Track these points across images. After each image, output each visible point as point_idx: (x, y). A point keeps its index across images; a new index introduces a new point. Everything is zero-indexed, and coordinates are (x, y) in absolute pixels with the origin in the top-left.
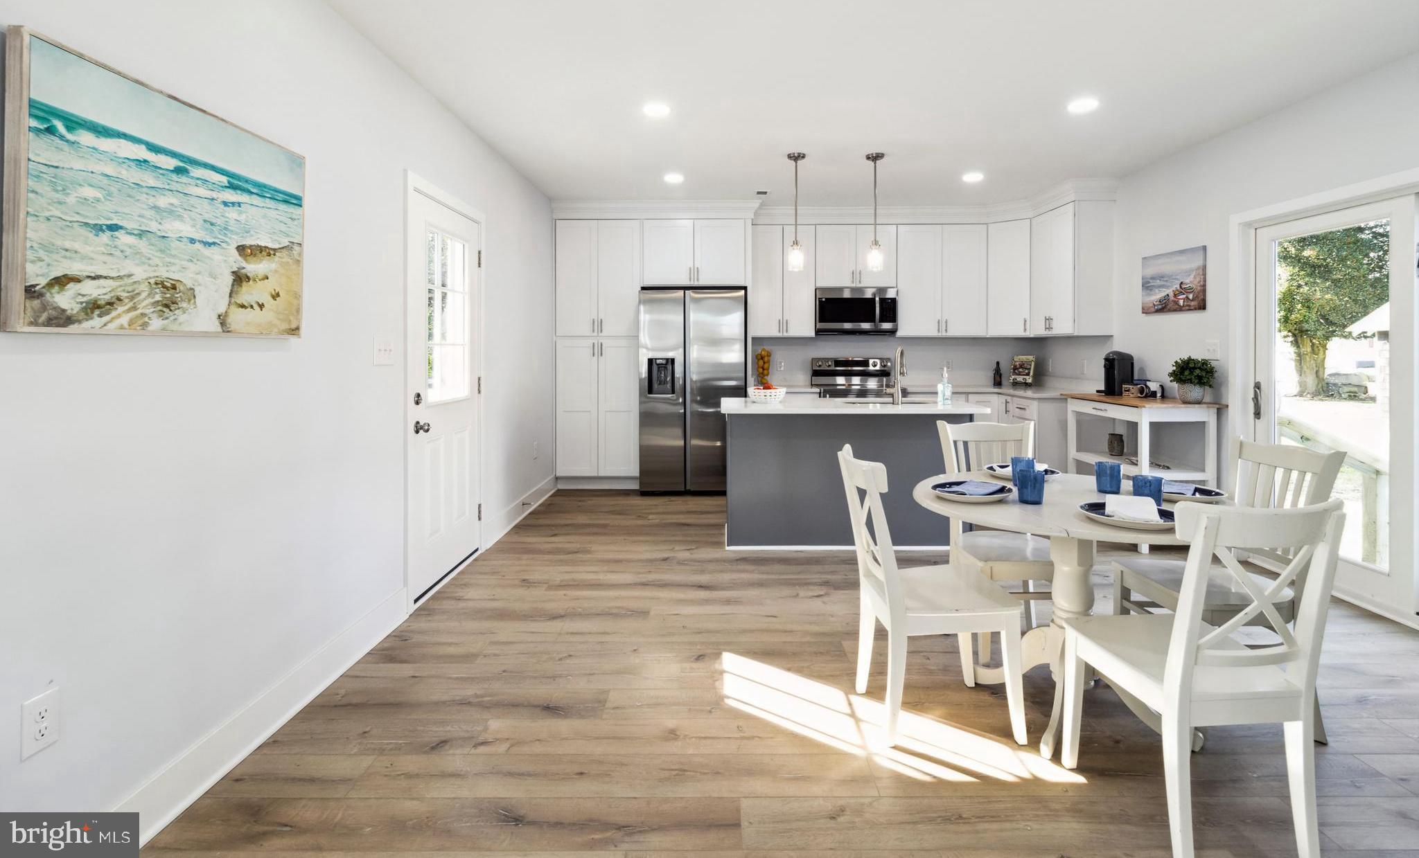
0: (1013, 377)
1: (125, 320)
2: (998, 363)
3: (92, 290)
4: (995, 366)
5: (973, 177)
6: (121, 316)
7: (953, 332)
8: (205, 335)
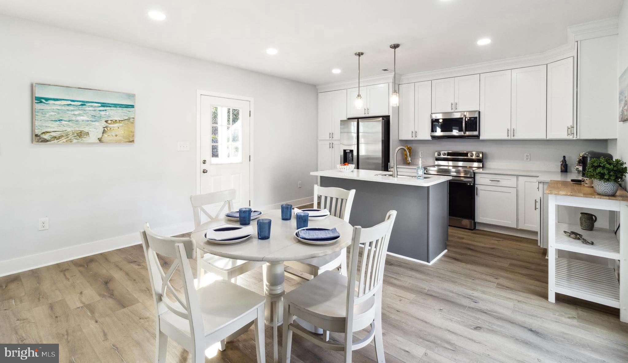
0: (577, 167)
1: (65, 140)
2: (564, 157)
3: (54, 134)
4: (562, 159)
5: (484, 42)
6: (64, 140)
7: (518, 136)
8: (94, 143)
